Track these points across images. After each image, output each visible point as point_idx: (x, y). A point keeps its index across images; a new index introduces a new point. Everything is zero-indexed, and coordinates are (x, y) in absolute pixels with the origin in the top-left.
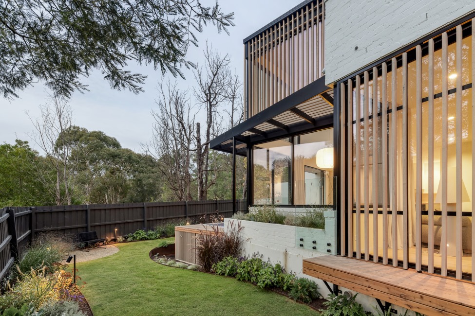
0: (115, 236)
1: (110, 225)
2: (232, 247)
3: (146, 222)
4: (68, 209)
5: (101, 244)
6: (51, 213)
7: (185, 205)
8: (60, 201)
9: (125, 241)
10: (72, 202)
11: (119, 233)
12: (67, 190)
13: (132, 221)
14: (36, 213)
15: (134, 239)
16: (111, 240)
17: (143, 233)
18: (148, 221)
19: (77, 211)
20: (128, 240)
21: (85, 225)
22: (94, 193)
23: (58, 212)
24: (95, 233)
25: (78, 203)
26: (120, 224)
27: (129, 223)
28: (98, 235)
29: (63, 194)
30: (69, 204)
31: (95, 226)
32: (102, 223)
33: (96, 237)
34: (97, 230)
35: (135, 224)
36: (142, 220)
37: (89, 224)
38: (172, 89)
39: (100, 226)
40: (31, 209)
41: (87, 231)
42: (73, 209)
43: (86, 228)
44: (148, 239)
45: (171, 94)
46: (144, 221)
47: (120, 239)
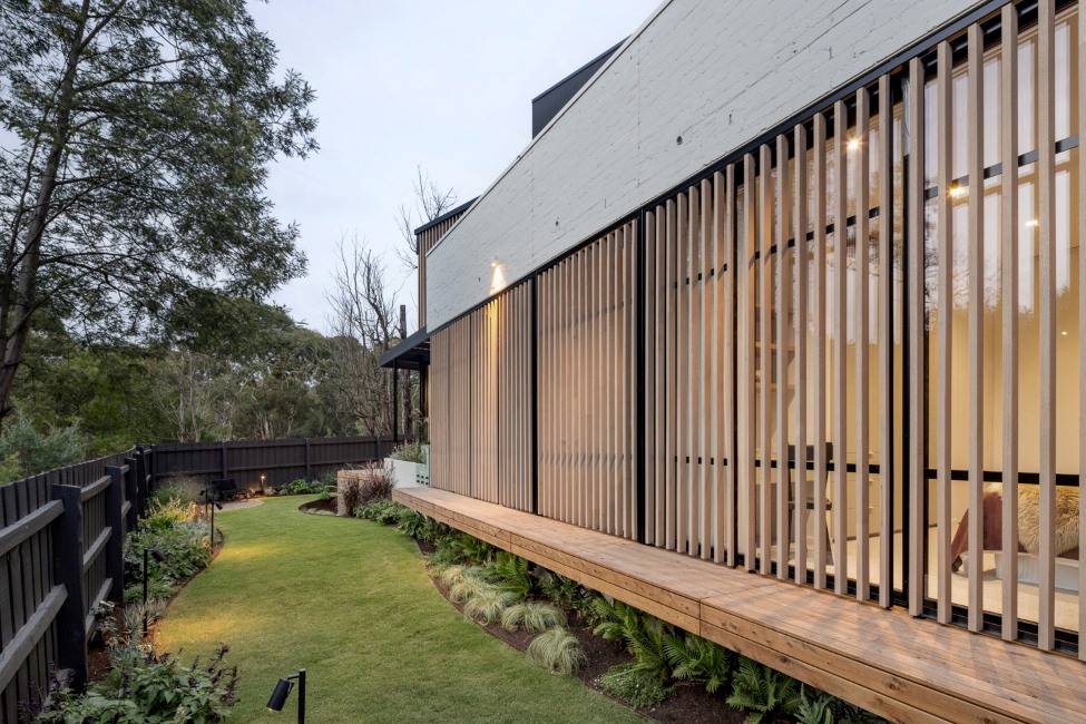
0: (261, 487)
1: (255, 470)
2: (382, 489)
3: (309, 467)
4: (197, 448)
5: (242, 496)
6: (175, 452)
7: (376, 442)
8: (185, 436)
9: (275, 495)
10: (202, 438)
11: (268, 483)
12: (194, 420)
13: (287, 465)
14: (157, 453)
15: (290, 492)
16: (257, 492)
17: (303, 484)
18: (312, 466)
19: (209, 450)
20: (281, 492)
21: (219, 470)
22: (241, 419)
23: (184, 452)
24: (232, 481)
25: (210, 439)
26: (269, 469)
27: (282, 468)
28: (237, 483)
29: (188, 425)
30: (197, 440)
31: (233, 472)
32: (244, 468)
33: (234, 487)
34: (236, 477)
35: (291, 470)
36: (303, 464)
37: (225, 469)
38: (359, 251)
39: (240, 471)
40: (151, 447)
41: (222, 477)
42: (204, 447)
43: (222, 473)
44: (310, 493)
45: (358, 258)
46: (305, 466)
47: (269, 490)
